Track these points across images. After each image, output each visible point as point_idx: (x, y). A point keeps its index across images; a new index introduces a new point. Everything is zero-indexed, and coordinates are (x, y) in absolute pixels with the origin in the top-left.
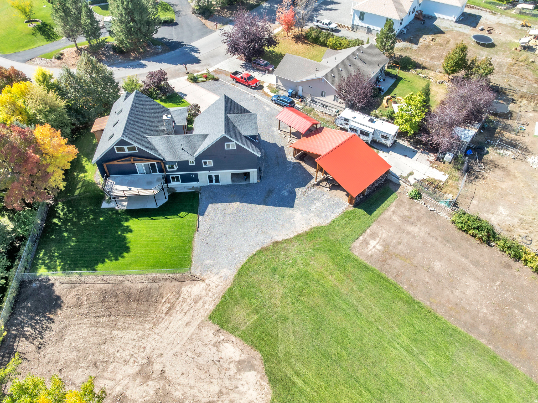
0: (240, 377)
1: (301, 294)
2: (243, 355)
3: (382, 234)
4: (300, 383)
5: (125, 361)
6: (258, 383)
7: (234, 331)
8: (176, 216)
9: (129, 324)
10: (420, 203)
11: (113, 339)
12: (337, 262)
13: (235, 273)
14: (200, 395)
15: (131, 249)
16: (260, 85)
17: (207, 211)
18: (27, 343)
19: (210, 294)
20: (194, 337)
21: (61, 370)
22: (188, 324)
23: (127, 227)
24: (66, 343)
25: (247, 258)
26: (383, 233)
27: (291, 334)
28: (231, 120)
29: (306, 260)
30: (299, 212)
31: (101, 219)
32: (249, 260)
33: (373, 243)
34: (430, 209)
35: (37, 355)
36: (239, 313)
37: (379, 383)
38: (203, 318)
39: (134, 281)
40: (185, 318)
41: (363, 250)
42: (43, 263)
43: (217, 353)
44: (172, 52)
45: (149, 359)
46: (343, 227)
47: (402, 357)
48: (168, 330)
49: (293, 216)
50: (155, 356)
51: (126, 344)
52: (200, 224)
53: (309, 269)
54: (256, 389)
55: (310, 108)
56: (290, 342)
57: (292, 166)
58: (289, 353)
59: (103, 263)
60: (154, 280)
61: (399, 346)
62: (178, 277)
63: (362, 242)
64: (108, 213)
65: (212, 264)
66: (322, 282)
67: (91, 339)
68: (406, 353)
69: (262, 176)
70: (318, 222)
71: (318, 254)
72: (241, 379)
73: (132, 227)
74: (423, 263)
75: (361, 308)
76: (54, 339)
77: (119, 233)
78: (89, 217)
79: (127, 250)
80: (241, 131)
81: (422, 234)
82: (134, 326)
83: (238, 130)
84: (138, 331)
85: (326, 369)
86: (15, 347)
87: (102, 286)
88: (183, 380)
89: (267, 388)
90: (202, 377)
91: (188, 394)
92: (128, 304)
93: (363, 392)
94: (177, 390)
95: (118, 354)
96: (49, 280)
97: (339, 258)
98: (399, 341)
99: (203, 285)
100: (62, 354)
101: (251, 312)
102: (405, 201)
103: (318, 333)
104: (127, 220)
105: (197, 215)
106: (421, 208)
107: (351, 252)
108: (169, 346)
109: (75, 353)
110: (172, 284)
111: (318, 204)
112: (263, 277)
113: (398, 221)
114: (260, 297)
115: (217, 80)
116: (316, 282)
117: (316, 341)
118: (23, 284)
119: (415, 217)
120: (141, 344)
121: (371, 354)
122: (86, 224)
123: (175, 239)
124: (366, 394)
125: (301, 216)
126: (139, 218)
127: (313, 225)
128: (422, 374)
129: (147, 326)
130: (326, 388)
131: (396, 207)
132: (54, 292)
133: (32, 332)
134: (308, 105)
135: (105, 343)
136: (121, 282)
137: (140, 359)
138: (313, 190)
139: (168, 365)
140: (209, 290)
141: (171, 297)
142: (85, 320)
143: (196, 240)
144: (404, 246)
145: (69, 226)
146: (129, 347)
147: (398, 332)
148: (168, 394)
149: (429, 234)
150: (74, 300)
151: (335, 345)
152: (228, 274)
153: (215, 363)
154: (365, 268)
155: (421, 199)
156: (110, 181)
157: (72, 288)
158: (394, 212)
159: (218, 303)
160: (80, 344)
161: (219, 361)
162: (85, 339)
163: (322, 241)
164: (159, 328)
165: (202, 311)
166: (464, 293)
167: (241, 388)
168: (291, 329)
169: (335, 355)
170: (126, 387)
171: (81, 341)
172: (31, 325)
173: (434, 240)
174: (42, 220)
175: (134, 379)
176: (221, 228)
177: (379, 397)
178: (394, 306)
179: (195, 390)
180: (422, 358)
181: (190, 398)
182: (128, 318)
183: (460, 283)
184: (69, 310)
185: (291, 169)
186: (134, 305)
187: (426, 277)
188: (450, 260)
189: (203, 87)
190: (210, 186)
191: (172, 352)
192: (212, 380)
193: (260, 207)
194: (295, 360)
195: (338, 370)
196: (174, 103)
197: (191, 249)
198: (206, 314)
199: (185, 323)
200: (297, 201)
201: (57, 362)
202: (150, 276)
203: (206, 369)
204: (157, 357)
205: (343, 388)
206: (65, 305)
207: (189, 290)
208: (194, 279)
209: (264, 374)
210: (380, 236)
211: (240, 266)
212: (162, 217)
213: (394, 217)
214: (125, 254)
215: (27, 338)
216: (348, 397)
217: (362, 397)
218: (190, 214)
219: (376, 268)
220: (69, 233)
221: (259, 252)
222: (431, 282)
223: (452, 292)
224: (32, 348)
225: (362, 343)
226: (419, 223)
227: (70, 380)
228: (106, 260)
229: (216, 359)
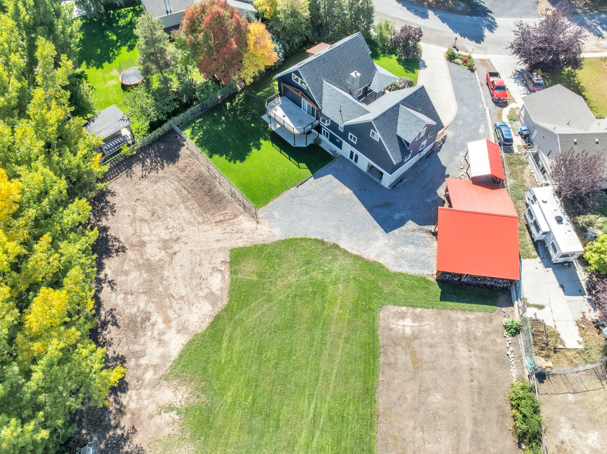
0: (201, 301)
1: (301, 297)
2: (219, 291)
3: (426, 325)
4: (224, 345)
5: (167, 227)
6: (205, 316)
7: (233, 272)
8: (296, 163)
9: (193, 208)
10: (507, 339)
11: (177, 208)
12: (358, 304)
13: (282, 239)
14: (173, 286)
15: (245, 162)
16: (506, 102)
17: (322, 178)
18: (140, 168)
19: (250, 236)
20: (211, 251)
21: (138, 199)
22: (218, 241)
23: (261, 144)
24: (155, 187)
25: (303, 237)
26: (428, 325)
27: (259, 313)
28: (400, 112)
29: (339, 279)
30: (386, 241)
31: (253, 125)
32: (301, 239)
33: (408, 322)
34: (509, 353)
35: (137, 180)
36: (250, 265)
37: (266, 406)
38: (228, 246)
39: (222, 184)
40: (221, 236)
41: (390, 318)
42: (193, 127)
43: (209, 274)
44: (468, 17)
45: (178, 239)
46: (402, 286)
47: (305, 414)
48: (205, 233)
49: (377, 239)
50: (182, 240)
51: (179, 218)
52: (305, 183)
53: (331, 287)
54: (200, 318)
55: (525, 160)
56: (253, 316)
57: (434, 199)
58: (243, 321)
59: (220, 156)
60: (233, 194)
61: (314, 406)
62: (247, 206)
63: (400, 313)
64: (261, 124)
65: (277, 217)
66: (326, 305)
67: (167, 197)
68: (311, 416)
69: (397, 186)
70: (388, 262)
71: (352, 284)
72: (200, 303)
73: (262, 147)
74: (427, 382)
75: (326, 352)
76: (152, 179)
77: (251, 144)
78: (247, 117)
79: (242, 159)
80: (398, 130)
81: (464, 362)
82: (194, 212)
83: (396, 125)
84: (192, 218)
85: (249, 357)
86: (133, 166)
87: (204, 170)
88: (178, 268)
89: (205, 325)
90: (187, 278)
91: (170, 280)
92: (205, 195)
93: (250, 398)
94: (169, 271)
95: (169, 220)
96: (185, 141)
97: (364, 303)
98: (319, 404)
99: (254, 225)
100: (147, 191)
101: (257, 273)
102: (495, 323)
103: (276, 332)
104: (265, 139)
105: (311, 175)
106: (501, 343)
107: (379, 309)
108: (195, 243)
109: (153, 197)
110: (239, 207)
111: (410, 249)
112: (295, 259)
113: (459, 330)
114: (274, 270)
115: (472, 71)
116: (323, 301)
117: (268, 334)
118: (172, 131)
119: (482, 345)
120: (184, 226)
121: (288, 386)
122: (240, 122)
123: (276, 179)
124: (249, 401)
125: (383, 245)
126: (274, 144)
127: (381, 261)
128: (302, 440)
129: (200, 219)
130: (234, 367)
131: (477, 318)
132: (180, 150)
133: (149, 165)
134: (526, 156)
135: (171, 206)
136: (215, 178)
137: (174, 234)
138: (424, 235)
139: (182, 253)
140: (253, 233)
141: (229, 214)
142: (177, 183)
143: (288, 191)
144: (432, 353)
145: (231, 114)
146: (178, 221)
147: (328, 398)
148: (162, 267)
149: (471, 369)
150: (183, 165)
151: (275, 351)
152: (277, 235)
153: (200, 279)
154: (373, 331)
155: (513, 336)
156: (279, 100)
157: (189, 156)
158: (467, 320)
159: (247, 246)
160: (160, 195)
161: (204, 280)
162: (165, 194)
163: (369, 279)
164: (203, 227)
165: (233, 241)
166: (424, 442)
167: (194, 308)
168: (264, 310)
169: (266, 356)
170: (151, 241)
171: (163, 193)
172: (152, 160)
173: (470, 378)
174: (221, 98)
175: (159, 242)
176: (314, 199)
177: (254, 413)
178: (352, 380)
179: (175, 281)
180: (318, 433)
181: (168, 282)
182: (196, 204)
183: (435, 432)
184: (176, 169)
185: (429, 200)
186: (207, 199)
187: (412, 393)
188: (456, 408)
189: (450, 69)
190: (348, 161)
191: (192, 248)
192: (188, 286)
193: (365, 209)
194: (240, 330)
195: (254, 368)
196: (406, 68)
197: (278, 195)
198: (233, 245)
199: (218, 239)
200: (396, 231)
201: (141, 193)
202: (233, 189)
203: (193, 277)
204: (183, 242)
205: (242, 379)
206: (177, 164)
207: (243, 221)
208: (254, 216)
209: (214, 315)
210: (422, 324)
211: (291, 237)
212: (288, 156)
213: (460, 324)
214: (238, 162)
215: (143, 166)
216: (238, 388)
217: (245, 399)
218: (308, 170)
219: (380, 342)
220: (226, 119)
221: (316, 240)
222: (409, 400)
223: (415, 429)
224: (140, 174)
225: (293, 372)
226: (478, 352)
227: (135, 209)
228: (224, 156)
229: (204, 277)
